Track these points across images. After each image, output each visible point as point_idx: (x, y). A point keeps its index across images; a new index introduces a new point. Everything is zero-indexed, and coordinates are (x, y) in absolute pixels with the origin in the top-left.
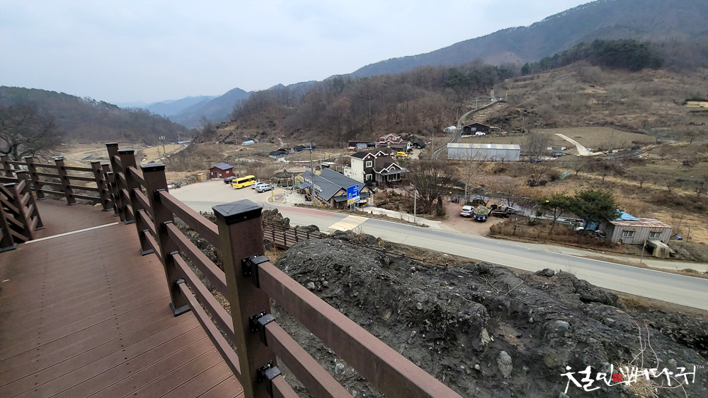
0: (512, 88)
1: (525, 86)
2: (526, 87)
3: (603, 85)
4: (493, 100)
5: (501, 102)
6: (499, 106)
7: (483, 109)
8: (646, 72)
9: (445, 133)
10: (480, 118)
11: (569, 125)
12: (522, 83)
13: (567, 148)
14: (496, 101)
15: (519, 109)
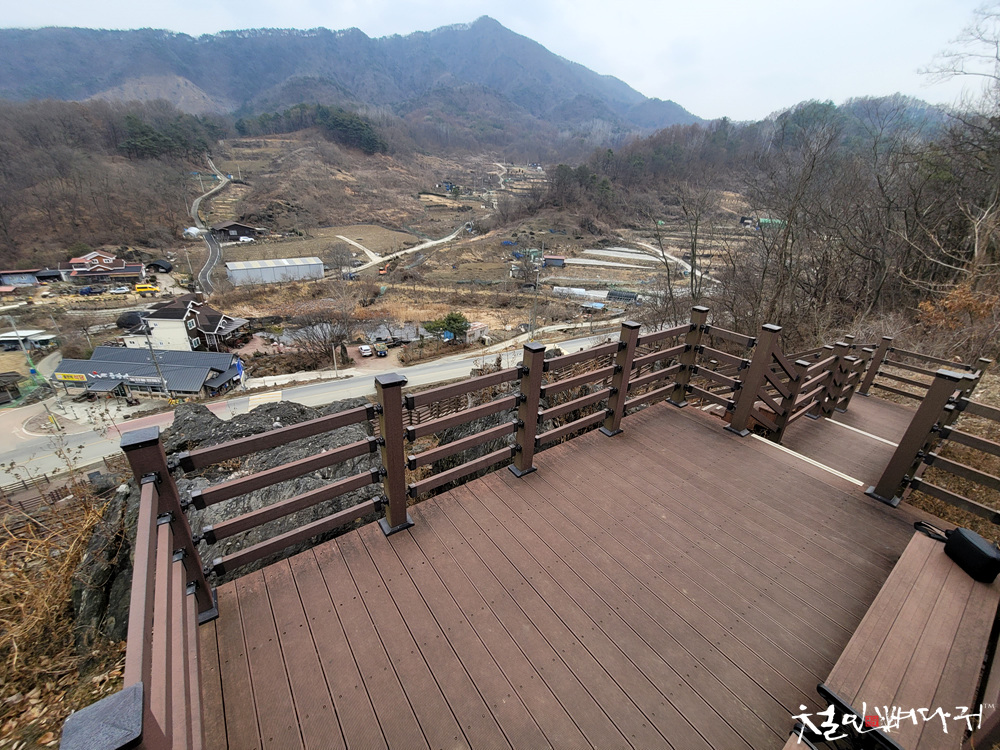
0: (237, 158)
1: (255, 157)
2: (257, 159)
3: (348, 169)
4: (224, 180)
5: (235, 182)
6: (239, 191)
7: (216, 194)
8: (379, 157)
9: (187, 240)
10: (226, 212)
11: (340, 223)
12: (247, 151)
13: (358, 254)
14: (227, 180)
15: (279, 201)
